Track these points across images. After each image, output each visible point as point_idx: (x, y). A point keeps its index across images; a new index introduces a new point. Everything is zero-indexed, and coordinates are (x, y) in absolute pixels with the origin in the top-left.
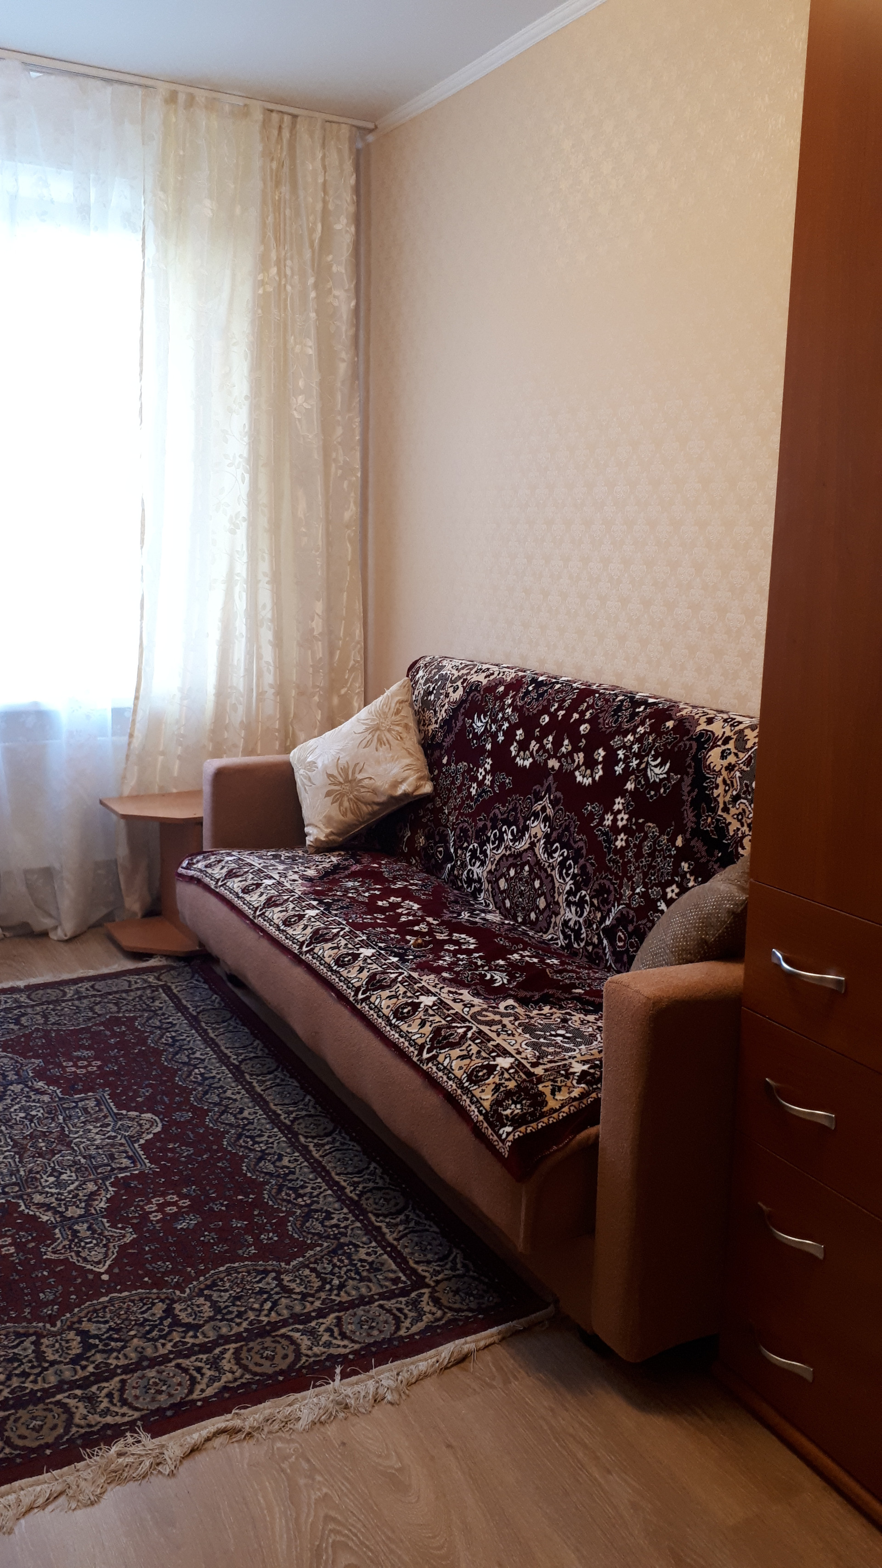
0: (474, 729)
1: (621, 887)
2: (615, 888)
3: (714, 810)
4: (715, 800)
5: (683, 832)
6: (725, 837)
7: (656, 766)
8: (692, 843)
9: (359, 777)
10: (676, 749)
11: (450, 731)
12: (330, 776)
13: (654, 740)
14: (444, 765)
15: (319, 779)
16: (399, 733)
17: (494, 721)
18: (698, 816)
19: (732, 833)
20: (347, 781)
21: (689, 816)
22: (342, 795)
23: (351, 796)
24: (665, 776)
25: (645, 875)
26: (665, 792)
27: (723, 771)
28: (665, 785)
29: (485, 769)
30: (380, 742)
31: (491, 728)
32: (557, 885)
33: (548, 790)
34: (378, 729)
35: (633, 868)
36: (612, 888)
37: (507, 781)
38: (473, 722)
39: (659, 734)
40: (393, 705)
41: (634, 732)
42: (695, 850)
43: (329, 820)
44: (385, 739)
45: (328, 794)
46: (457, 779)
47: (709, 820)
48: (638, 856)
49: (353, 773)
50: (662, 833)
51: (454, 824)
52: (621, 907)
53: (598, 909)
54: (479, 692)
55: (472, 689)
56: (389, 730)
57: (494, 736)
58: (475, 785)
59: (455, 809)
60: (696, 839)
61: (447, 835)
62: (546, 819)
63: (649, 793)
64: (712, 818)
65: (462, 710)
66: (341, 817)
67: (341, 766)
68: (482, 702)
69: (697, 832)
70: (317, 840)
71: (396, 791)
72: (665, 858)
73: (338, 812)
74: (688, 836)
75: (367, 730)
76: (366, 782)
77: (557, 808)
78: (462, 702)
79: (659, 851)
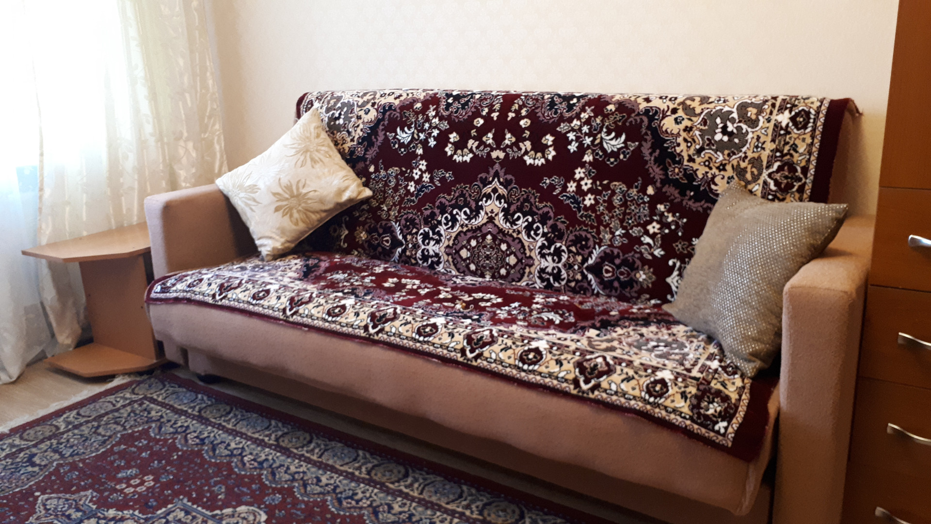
0: (399, 140)
1: (598, 233)
2: (593, 236)
3: (680, 162)
4: (679, 155)
5: (652, 182)
6: (694, 180)
7: (611, 139)
8: (664, 190)
9: (304, 191)
10: (628, 124)
11: (371, 144)
12: (275, 194)
13: (602, 121)
14: (372, 173)
15: (265, 198)
16: (327, 152)
17: (422, 130)
18: (665, 169)
19: (700, 176)
20: (292, 196)
21: (656, 171)
22: (291, 209)
23: (300, 208)
24: (623, 145)
25: (622, 221)
26: (625, 157)
27: (682, 133)
28: (624, 153)
29: (420, 170)
30: (314, 161)
31: (419, 136)
32: (526, 244)
33: (496, 175)
34: (307, 151)
35: (607, 218)
36: (589, 236)
37: (447, 175)
38: (397, 134)
39: (606, 116)
40: (312, 130)
41: (579, 118)
42: (668, 194)
43: (282, 231)
44: (317, 158)
45: (277, 209)
46: (390, 181)
47: (677, 170)
48: (610, 207)
49: (298, 189)
50: (630, 187)
51: (396, 217)
52: (602, 248)
53: (578, 254)
54: (395, 110)
55: (386, 109)
56: (317, 151)
57: (425, 143)
58: (412, 183)
59: (394, 204)
60: (667, 186)
61: (391, 226)
62: (499, 198)
63: (609, 160)
64: (679, 169)
65: (381, 127)
66: (294, 227)
67: (283, 185)
68: (401, 118)
69: (666, 181)
70: (274, 249)
71: (341, 198)
72: (639, 205)
73: (290, 223)
74: (658, 185)
75: (297, 152)
76: (312, 194)
77: (509, 188)
78: (378, 121)
79: (631, 201)
